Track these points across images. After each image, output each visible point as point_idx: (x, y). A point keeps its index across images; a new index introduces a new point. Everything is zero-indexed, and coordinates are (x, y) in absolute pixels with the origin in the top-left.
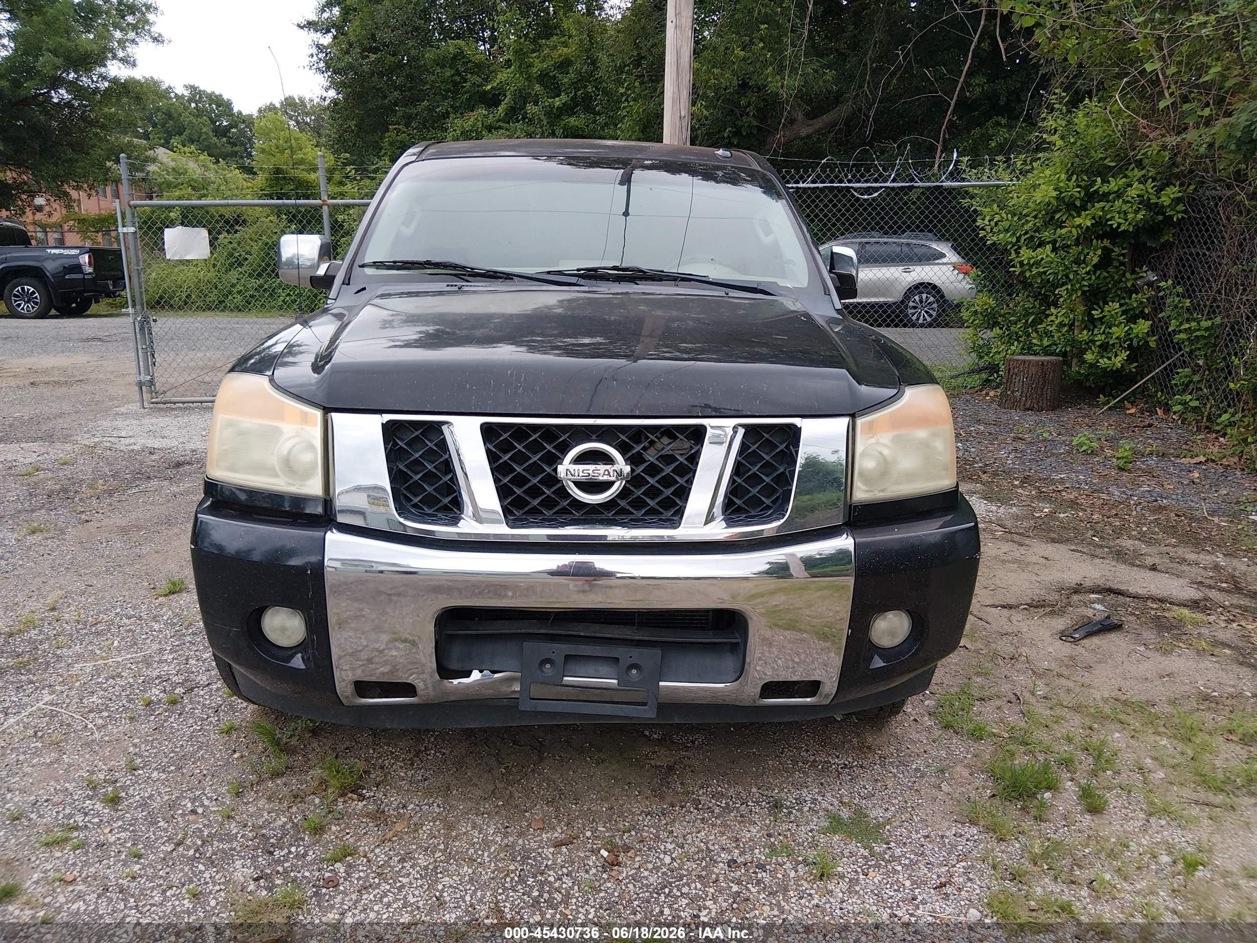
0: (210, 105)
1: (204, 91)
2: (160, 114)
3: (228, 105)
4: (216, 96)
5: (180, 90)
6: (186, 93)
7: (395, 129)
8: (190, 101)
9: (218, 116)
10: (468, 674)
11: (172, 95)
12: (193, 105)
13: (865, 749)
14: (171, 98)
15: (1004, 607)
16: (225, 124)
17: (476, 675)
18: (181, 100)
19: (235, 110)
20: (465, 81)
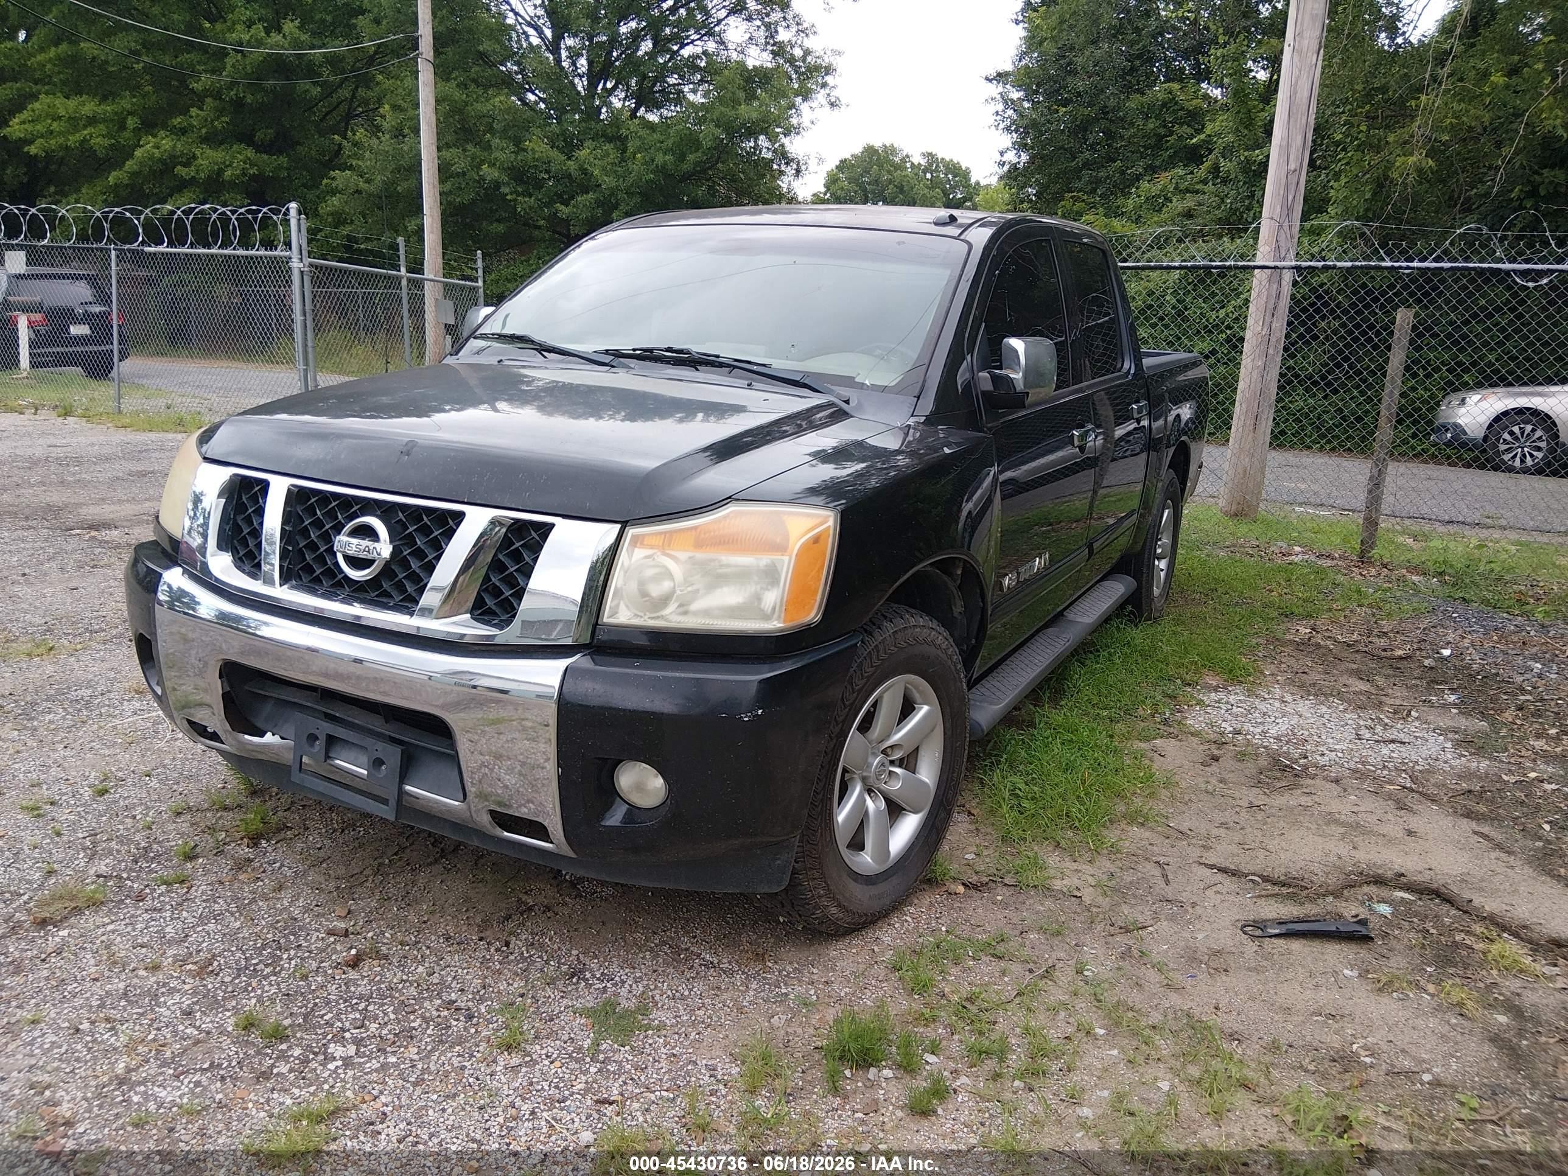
0: (946, 175)
1: (943, 159)
2: (891, 186)
3: (965, 175)
4: (953, 165)
5: (918, 159)
6: (923, 162)
7: (1072, 197)
8: (925, 172)
9: (953, 188)
10: (262, 734)
11: (908, 165)
12: (929, 176)
13: (760, 957)
14: (906, 168)
15: (1223, 870)
16: (959, 196)
17: (269, 738)
18: (916, 171)
19: (973, 181)
20: (1171, 134)
